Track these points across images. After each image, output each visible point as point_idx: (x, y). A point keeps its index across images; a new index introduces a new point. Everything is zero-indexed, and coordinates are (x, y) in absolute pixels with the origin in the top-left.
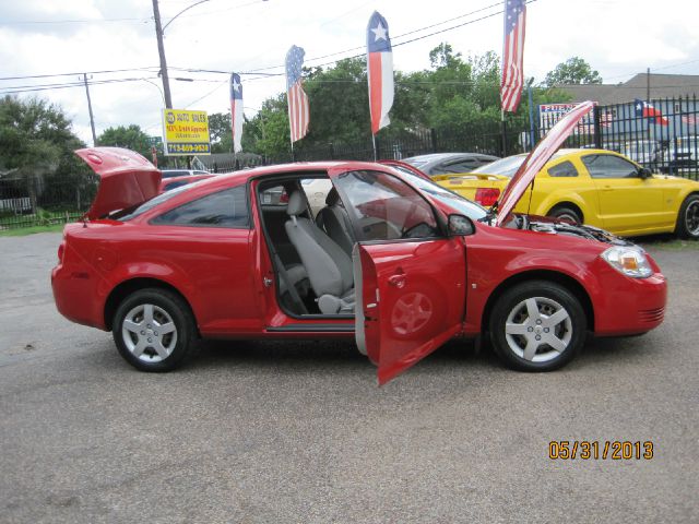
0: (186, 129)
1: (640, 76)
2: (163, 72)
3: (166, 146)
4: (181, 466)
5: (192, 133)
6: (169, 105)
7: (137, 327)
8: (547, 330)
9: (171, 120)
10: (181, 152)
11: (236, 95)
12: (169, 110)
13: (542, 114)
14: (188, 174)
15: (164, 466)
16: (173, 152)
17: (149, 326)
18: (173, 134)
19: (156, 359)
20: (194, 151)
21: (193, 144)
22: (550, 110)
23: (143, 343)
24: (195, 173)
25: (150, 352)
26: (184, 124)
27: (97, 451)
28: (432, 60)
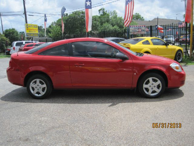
0: (32, 30)
1: (155, 19)
2: (25, 13)
3: (26, 34)
4: (58, 127)
5: (33, 31)
6: (26, 22)
7: (34, 86)
8: (155, 87)
9: (27, 26)
10: (30, 36)
11: (46, 20)
12: (27, 24)
13: (130, 28)
14: (33, 42)
15: (53, 127)
16: (28, 36)
17: (38, 85)
18: (28, 31)
19: (40, 95)
20: (34, 36)
21: (34, 34)
22: (133, 27)
23: (36, 90)
24: (35, 42)
25: (38, 93)
26: (31, 28)
27: (30, 123)
28: (99, 12)
